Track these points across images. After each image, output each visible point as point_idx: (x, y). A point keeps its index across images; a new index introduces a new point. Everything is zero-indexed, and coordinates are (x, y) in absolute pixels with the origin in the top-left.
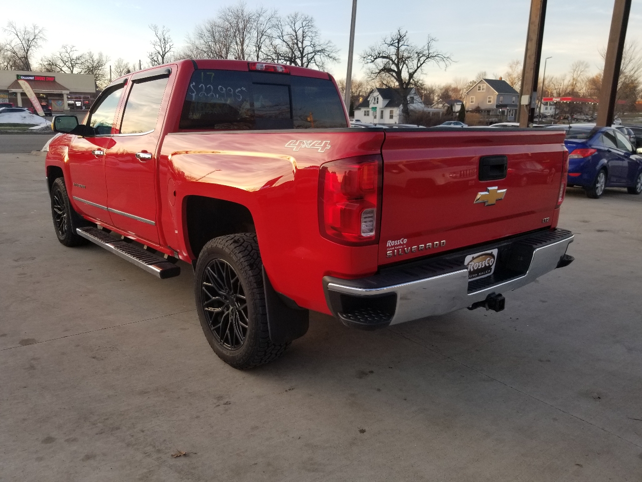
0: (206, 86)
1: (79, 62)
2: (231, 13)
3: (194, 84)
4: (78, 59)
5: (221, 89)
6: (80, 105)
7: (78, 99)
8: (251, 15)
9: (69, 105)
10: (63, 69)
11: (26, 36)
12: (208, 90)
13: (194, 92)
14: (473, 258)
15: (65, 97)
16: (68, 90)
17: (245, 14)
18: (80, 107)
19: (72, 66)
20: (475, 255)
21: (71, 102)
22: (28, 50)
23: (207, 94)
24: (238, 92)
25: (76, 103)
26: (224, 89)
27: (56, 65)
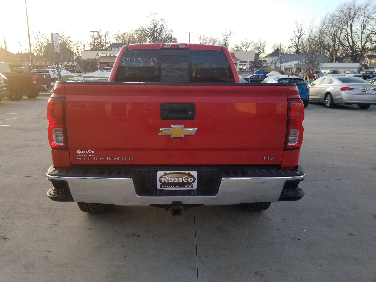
0: (131, 59)
1: (251, 45)
2: (345, 7)
3: (124, 58)
4: (250, 43)
5: (140, 60)
6: (245, 68)
7: (245, 65)
8: (360, 6)
9: (240, 68)
10: (242, 49)
11: (226, 33)
12: (132, 61)
13: (124, 62)
14: (165, 173)
15: (238, 64)
16: (240, 60)
17: (356, 6)
18: (245, 69)
19: (247, 47)
20: (168, 172)
21: (241, 67)
22: (226, 41)
23: (131, 63)
24: (151, 61)
25: (244, 67)
26: (142, 60)
27: (239, 47)
